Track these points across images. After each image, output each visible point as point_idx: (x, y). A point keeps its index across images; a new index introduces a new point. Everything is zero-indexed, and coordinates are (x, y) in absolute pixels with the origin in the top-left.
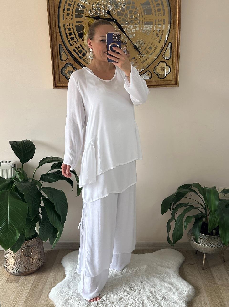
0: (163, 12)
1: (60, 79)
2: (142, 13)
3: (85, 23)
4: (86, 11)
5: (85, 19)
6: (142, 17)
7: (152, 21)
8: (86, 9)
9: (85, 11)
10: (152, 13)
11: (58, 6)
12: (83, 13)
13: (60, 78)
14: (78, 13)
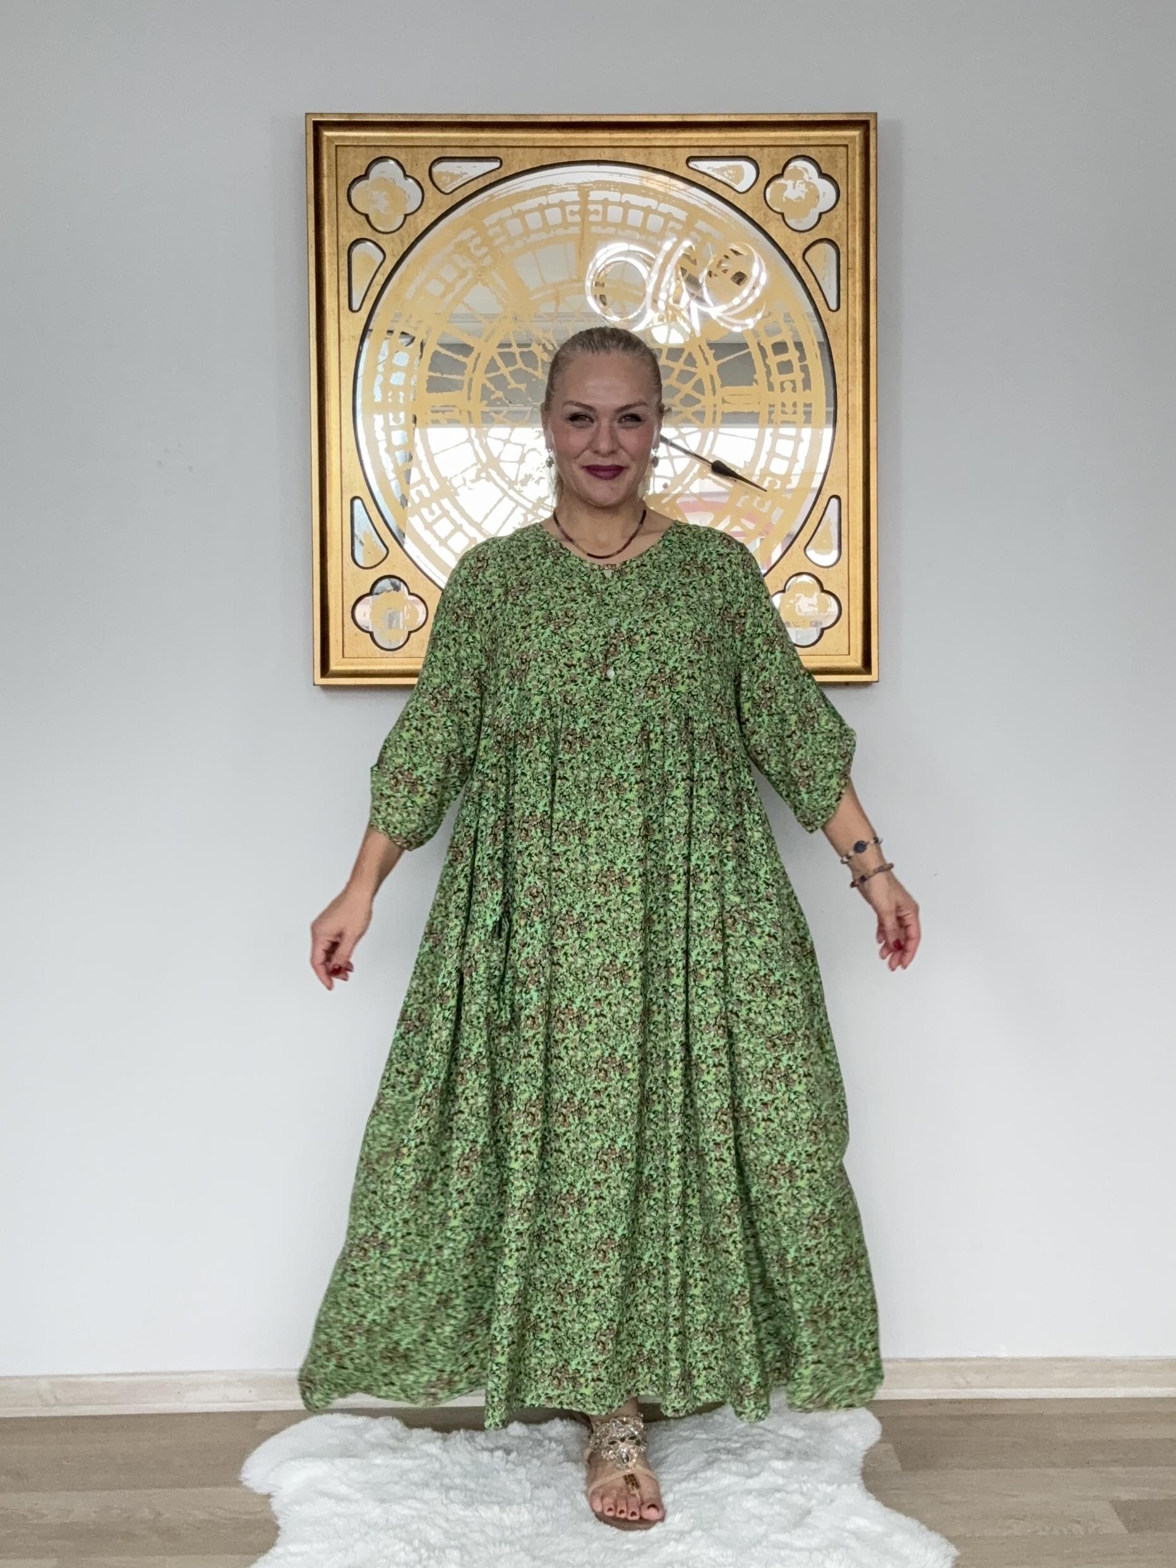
0: (803, 375)
1: (346, 644)
2: (712, 377)
3: (469, 412)
4: (475, 365)
5: (469, 398)
6: (714, 393)
7: (756, 411)
8: (477, 359)
9: (470, 366)
10: (756, 377)
11: (358, 343)
12: (463, 374)
13: (346, 640)
14: (438, 375)
